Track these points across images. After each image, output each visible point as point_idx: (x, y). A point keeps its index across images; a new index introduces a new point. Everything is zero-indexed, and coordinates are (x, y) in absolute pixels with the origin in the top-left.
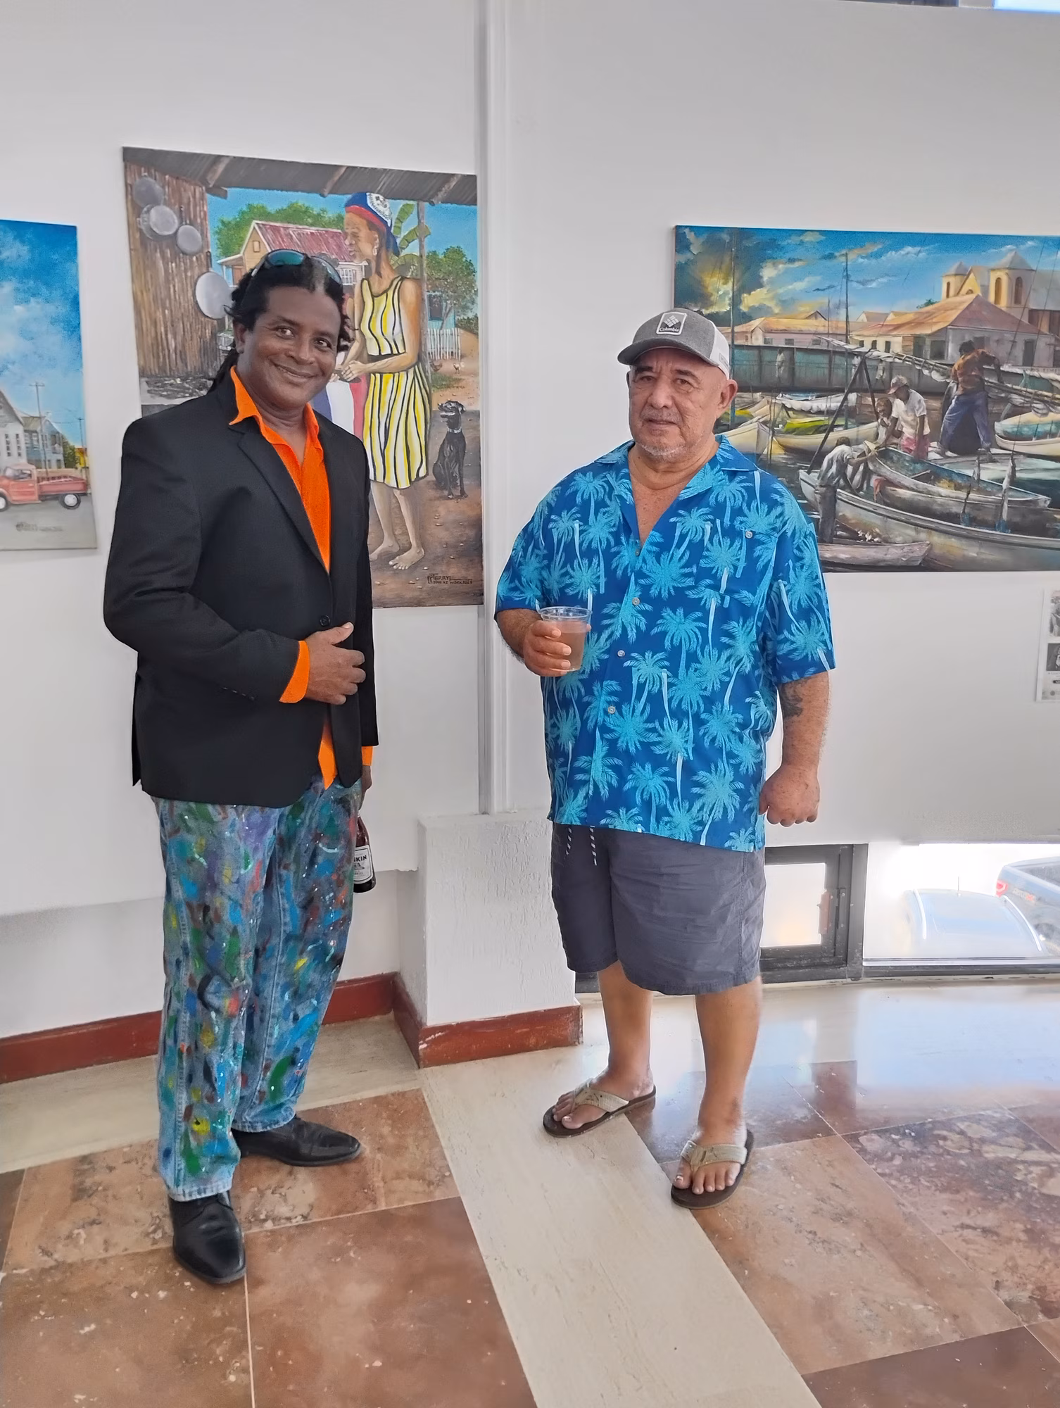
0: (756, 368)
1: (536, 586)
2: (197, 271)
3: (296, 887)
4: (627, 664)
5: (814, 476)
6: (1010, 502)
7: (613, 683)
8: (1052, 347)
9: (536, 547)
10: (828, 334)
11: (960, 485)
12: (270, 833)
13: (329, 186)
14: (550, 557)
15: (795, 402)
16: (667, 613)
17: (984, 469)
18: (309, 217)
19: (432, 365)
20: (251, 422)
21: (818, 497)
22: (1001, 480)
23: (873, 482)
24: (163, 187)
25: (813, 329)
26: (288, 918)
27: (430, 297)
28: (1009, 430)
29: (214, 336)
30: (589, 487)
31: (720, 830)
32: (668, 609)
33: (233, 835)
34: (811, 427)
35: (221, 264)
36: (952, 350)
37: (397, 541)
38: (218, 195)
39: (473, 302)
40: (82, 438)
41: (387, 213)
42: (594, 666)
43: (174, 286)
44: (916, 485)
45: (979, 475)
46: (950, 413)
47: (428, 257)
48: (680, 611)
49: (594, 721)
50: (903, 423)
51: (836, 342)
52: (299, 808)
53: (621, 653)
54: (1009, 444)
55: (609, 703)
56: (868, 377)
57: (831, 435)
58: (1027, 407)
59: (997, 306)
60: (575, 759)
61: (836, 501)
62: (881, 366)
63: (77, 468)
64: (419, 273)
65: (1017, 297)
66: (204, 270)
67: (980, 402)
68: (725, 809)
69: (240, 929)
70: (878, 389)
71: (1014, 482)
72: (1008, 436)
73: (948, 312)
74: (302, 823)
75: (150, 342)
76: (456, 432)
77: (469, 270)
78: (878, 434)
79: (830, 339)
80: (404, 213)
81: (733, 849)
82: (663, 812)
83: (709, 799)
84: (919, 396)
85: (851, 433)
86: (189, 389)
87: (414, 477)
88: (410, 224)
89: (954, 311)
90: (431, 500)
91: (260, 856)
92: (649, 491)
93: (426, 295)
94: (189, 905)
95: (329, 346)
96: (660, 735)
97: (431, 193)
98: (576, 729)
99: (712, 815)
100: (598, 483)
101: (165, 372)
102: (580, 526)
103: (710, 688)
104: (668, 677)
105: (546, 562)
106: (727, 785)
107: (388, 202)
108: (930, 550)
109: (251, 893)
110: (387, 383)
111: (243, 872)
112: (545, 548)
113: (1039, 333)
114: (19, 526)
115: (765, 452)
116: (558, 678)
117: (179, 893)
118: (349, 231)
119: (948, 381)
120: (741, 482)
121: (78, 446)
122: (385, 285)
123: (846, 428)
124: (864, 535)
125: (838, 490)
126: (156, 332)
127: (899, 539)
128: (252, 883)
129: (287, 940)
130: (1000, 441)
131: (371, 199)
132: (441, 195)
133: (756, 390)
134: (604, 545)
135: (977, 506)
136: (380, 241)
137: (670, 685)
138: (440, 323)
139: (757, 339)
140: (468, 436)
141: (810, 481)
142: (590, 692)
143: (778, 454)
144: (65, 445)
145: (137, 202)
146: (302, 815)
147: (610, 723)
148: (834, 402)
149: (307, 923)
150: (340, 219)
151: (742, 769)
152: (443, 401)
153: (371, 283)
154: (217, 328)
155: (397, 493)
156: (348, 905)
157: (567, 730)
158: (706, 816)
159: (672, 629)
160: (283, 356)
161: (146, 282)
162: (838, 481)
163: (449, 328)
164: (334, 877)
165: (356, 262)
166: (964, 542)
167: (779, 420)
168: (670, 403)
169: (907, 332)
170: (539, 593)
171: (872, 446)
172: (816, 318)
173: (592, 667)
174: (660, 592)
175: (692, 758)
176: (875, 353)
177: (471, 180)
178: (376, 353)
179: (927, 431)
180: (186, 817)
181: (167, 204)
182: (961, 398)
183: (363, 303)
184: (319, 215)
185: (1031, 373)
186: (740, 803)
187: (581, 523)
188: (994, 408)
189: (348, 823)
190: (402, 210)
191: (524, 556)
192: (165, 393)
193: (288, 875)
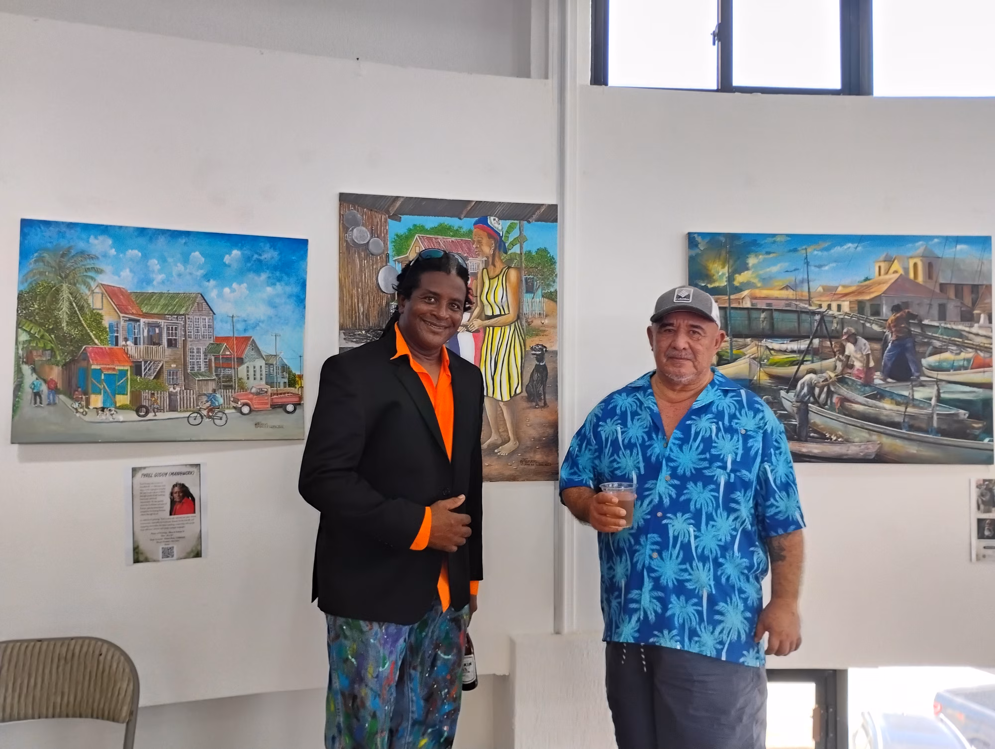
0: (747, 322)
1: (590, 471)
2: (379, 265)
3: (421, 683)
4: (664, 522)
5: (792, 395)
6: (938, 414)
7: (655, 535)
8: (959, 308)
9: (589, 443)
10: (796, 300)
11: (899, 402)
12: (402, 641)
13: (464, 213)
14: (600, 450)
15: (775, 345)
16: (690, 485)
17: (917, 391)
18: (451, 231)
19: (527, 322)
20: (405, 358)
21: (795, 409)
22: (930, 399)
23: (835, 399)
24: (362, 216)
25: (785, 297)
26: (415, 706)
27: (526, 279)
28: (933, 364)
29: (388, 304)
30: (625, 403)
31: (736, 649)
32: (691, 483)
33: (375, 642)
34: (787, 361)
35: (395, 261)
36: (885, 310)
37: (501, 436)
38: (396, 220)
39: (554, 282)
40: (301, 368)
41: (500, 228)
42: (640, 523)
43: (365, 274)
44: (867, 402)
45: (913, 395)
46: (888, 352)
47: (525, 254)
48: (700, 484)
49: (642, 563)
50: (854, 359)
51: (802, 305)
52: (424, 625)
53: (659, 514)
54: (934, 374)
55: (653, 550)
56: (826, 328)
57: (802, 367)
58: (944, 349)
59: (916, 281)
60: (627, 592)
61: (808, 413)
62: (835, 321)
63: (296, 388)
64: (519, 264)
65: (930, 274)
66: (384, 265)
67: (909, 345)
68: (739, 633)
69: (378, 714)
70: (834, 336)
71: (940, 400)
72: (932, 368)
73: (881, 285)
74: (426, 635)
75: (348, 308)
76: (541, 364)
77: (552, 261)
78: (836, 367)
79: (797, 303)
80: (511, 228)
81: (746, 664)
82: (693, 633)
83: (727, 625)
84: (864, 341)
85: (816, 365)
86: (370, 337)
87: (513, 393)
88: (515, 234)
89: (885, 285)
90: (523, 409)
91: (393, 658)
92: (669, 404)
93: (524, 278)
94: (343, 694)
95: (458, 307)
96: (690, 574)
97: (528, 216)
98: (627, 570)
99: (730, 636)
100: (630, 400)
101: (356, 326)
102: (621, 428)
103: (723, 540)
104: (694, 531)
105: (597, 454)
106: (739, 614)
107: (501, 222)
108: (880, 448)
109: (386, 687)
110: (497, 334)
111: (381, 669)
112: (596, 445)
113: (949, 299)
114: (257, 425)
115: (755, 378)
116: (612, 534)
117: (337, 685)
118: (475, 239)
119: (885, 331)
120: (732, 397)
121: (298, 373)
122: (498, 271)
123: (813, 362)
124: (830, 436)
125: (810, 405)
126: (352, 303)
127: (857, 440)
128: (388, 678)
129: (413, 725)
130: (927, 372)
131: (490, 220)
132: (534, 217)
133: (747, 337)
134: (640, 441)
135: (912, 417)
136: (495, 245)
137: (696, 537)
138: (533, 295)
139: (746, 303)
140: (549, 367)
141: (788, 399)
142: (637, 542)
143: (765, 380)
144: (290, 372)
145: (345, 225)
146: (427, 629)
147: (654, 565)
148: (803, 345)
149: (428, 712)
150: (470, 232)
151: (749, 602)
152: (533, 345)
153: (489, 271)
154: (390, 300)
155: (501, 404)
156: (457, 700)
157: (621, 570)
158: (725, 637)
159: (695, 496)
160: (429, 315)
161: (348, 272)
162: (809, 398)
163: (538, 298)
164: (449, 677)
165: (480, 258)
166: (906, 442)
167: (764, 356)
168: (687, 346)
169: (853, 298)
170: (592, 476)
171: (832, 375)
172: (787, 290)
173: (638, 524)
174: (684, 471)
175: (714, 592)
176: (831, 312)
177: (553, 209)
178: (490, 313)
179: (872, 364)
180: (344, 627)
181: (363, 225)
182: (896, 342)
183: (483, 283)
184: (457, 230)
185: (946, 326)
186: (749, 628)
187: (622, 427)
188: (921, 349)
189: (459, 637)
190: (510, 226)
191: (580, 450)
192: (355, 340)
193: (416, 674)
